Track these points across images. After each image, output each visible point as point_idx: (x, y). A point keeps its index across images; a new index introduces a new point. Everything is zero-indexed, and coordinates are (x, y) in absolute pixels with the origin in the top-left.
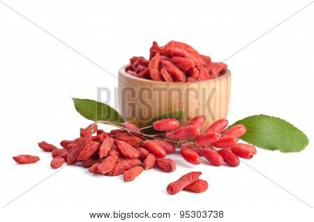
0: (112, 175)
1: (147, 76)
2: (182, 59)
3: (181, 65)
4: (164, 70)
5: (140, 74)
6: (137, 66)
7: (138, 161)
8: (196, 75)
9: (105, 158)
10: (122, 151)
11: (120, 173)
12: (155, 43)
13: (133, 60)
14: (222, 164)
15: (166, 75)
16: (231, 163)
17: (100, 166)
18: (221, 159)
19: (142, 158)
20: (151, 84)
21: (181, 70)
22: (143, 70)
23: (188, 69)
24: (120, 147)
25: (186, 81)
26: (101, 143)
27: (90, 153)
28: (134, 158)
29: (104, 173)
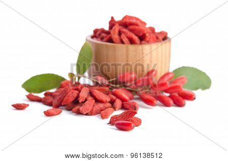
0: (91, 115)
1: (110, 40)
2: (137, 27)
3: (136, 32)
4: (123, 36)
5: (104, 40)
6: (100, 35)
7: (109, 105)
8: (148, 39)
9: (83, 102)
10: (97, 97)
11: (97, 113)
12: (112, 18)
13: (96, 31)
14: (173, 106)
15: (125, 40)
16: (179, 104)
17: (81, 108)
18: (171, 102)
19: (112, 102)
20: (114, 46)
21: (136, 35)
22: (106, 37)
23: (141, 34)
24: (95, 94)
25: (141, 44)
26: (80, 92)
27: (72, 99)
28: (106, 102)
29: (85, 113)
